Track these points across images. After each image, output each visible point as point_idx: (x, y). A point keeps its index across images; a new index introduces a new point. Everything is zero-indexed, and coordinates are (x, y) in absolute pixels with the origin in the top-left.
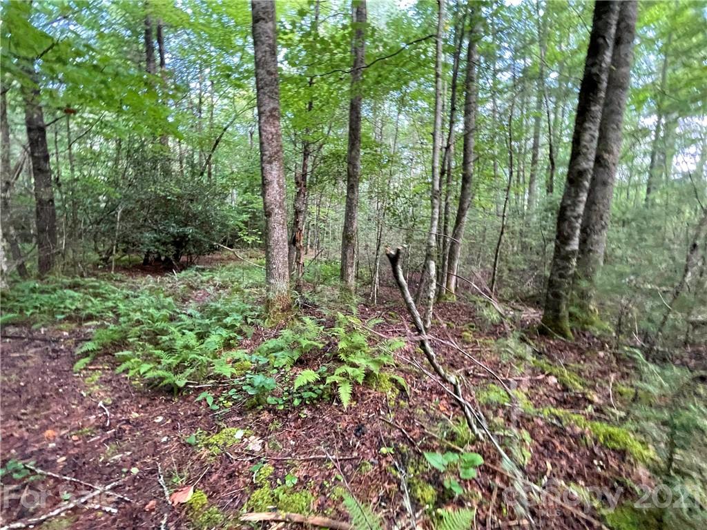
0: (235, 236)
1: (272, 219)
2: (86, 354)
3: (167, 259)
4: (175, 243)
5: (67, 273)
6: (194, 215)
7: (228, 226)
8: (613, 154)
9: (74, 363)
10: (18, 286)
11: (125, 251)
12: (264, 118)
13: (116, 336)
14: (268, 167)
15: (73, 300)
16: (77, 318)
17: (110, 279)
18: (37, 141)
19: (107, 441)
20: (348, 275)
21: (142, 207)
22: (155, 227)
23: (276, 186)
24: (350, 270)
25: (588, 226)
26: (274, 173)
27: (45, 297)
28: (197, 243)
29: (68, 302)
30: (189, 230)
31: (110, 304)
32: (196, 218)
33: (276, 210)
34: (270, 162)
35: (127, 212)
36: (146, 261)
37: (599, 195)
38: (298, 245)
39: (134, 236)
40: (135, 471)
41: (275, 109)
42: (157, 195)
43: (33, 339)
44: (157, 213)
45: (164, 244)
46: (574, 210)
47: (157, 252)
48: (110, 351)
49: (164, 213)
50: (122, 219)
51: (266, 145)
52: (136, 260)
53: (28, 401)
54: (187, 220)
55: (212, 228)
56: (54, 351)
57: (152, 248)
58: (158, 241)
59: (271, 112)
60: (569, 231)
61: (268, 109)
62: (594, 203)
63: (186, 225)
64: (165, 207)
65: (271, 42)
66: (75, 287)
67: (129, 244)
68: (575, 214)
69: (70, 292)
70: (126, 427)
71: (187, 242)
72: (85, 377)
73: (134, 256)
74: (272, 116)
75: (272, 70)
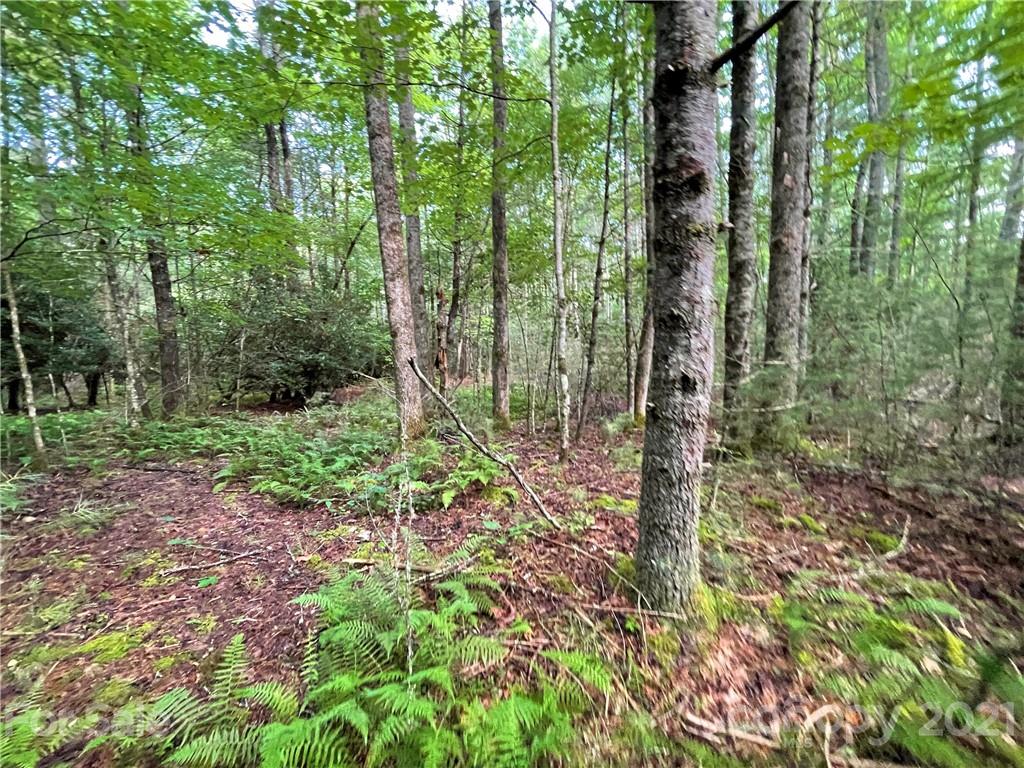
0: (382, 362)
1: (398, 339)
2: (222, 479)
3: (298, 394)
4: (305, 374)
5: (190, 413)
6: (328, 338)
7: (371, 349)
8: (793, 237)
9: (213, 487)
10: (146, 426)
11: (248, 389)
12: (384, 235)
13: (247, 465)
14: (390, 285)
15: (202, 438)
16: (210, 454)
17: (236, 418)
18: (159, 267)
19: (248, 534)
20: (501, 400)
21: (267, 331)
22: (282, 355)
23: (401, 304)
24: (502, 393)
25: (774, 325)
26: (397, 290)
27: (176, 436)
28: (332, 373)
29: (198, 439)
30: (322, 357)
31: (238, 440)
32: (330, 342)
33: (402, 330)
34: (393, 280)
35: (250, 340)
36: (273, 397)
37: (781, 287)
38: (441, 367)
39: (259, 366)
40: (270, 548)
41: (394, 224)
42: (283, 317)
43: (173, 472)
44: (284, 338)
45: (294, 375)
46: (738, 308)
47: (285, 385)
48: (242, 479)
49: (291, 338)
50: (245, 348)
51: (387, 262)
52: (261, 399)
53: (181, 512)
54: (319, 344)
55: (349, 352)
56: (192, 480)
57: (280, 381)
58: (287, 372)
59: (390, 227)
60: (736, 332)
61: (388, 224)
62: (777, 296)
63: (318, 351)
64: (293, 331)
65: (388, 156)
66: (201, 425)
67: (252, 377)
68: (740, 312)
69: (199, 431)
70: (263, 528)
71: (320, 373)
72: (223, 498)
73: (260, 394)
74: (393, 231)
75: (391, 183)
